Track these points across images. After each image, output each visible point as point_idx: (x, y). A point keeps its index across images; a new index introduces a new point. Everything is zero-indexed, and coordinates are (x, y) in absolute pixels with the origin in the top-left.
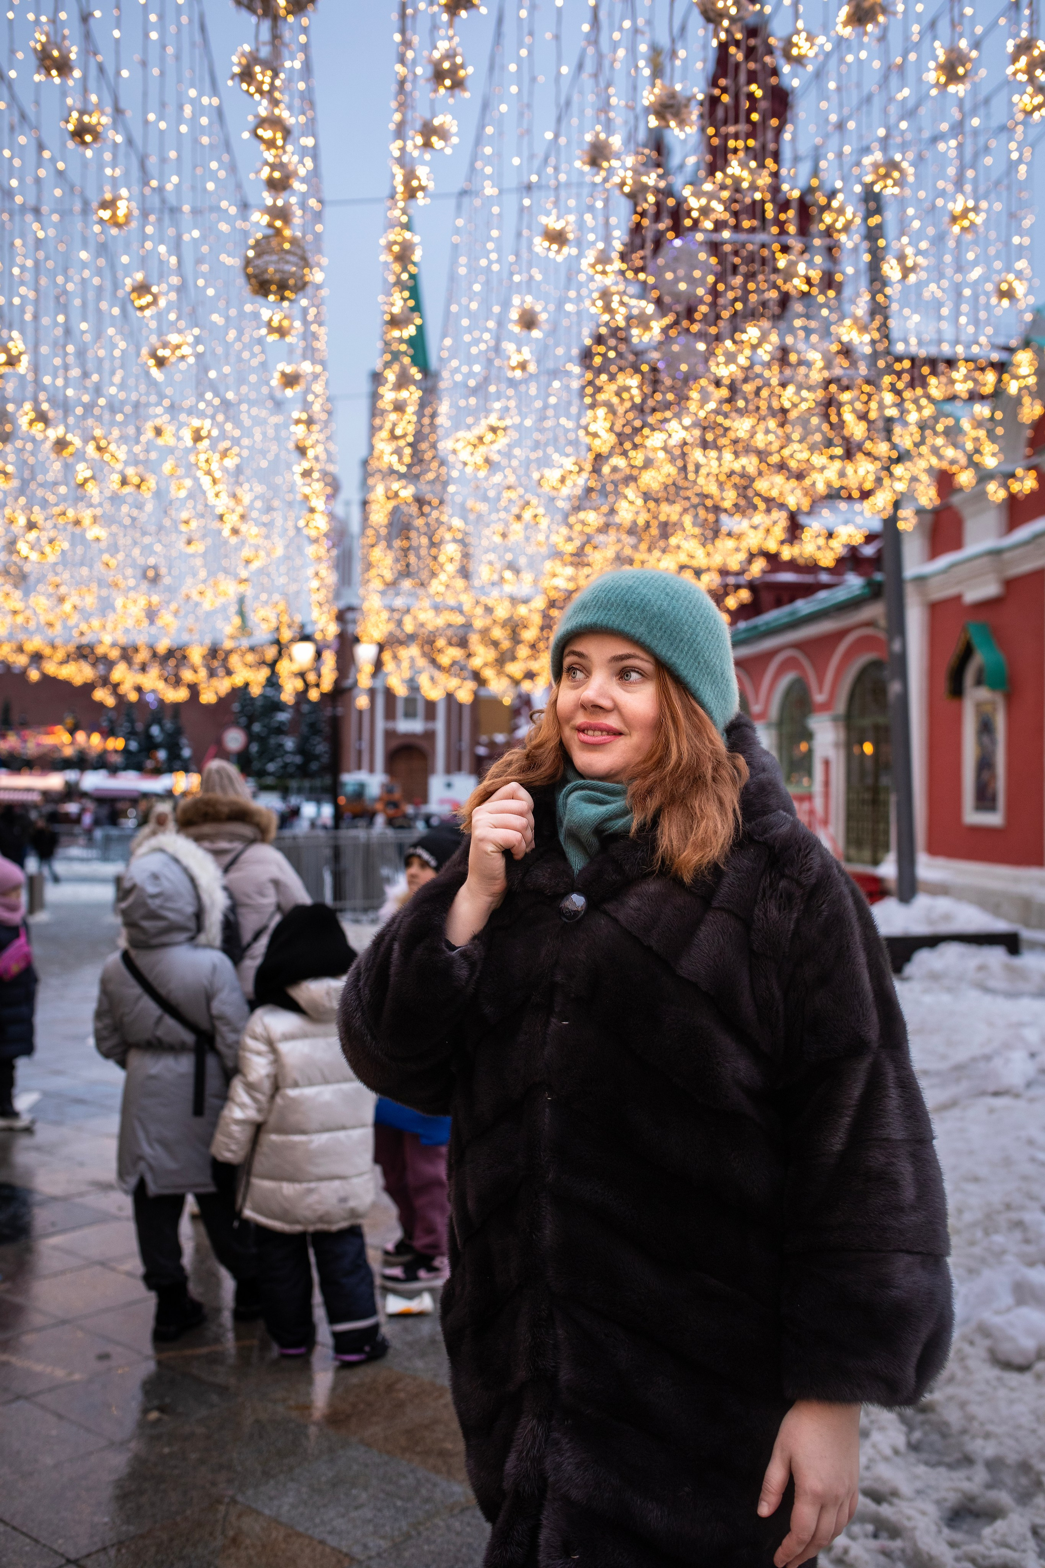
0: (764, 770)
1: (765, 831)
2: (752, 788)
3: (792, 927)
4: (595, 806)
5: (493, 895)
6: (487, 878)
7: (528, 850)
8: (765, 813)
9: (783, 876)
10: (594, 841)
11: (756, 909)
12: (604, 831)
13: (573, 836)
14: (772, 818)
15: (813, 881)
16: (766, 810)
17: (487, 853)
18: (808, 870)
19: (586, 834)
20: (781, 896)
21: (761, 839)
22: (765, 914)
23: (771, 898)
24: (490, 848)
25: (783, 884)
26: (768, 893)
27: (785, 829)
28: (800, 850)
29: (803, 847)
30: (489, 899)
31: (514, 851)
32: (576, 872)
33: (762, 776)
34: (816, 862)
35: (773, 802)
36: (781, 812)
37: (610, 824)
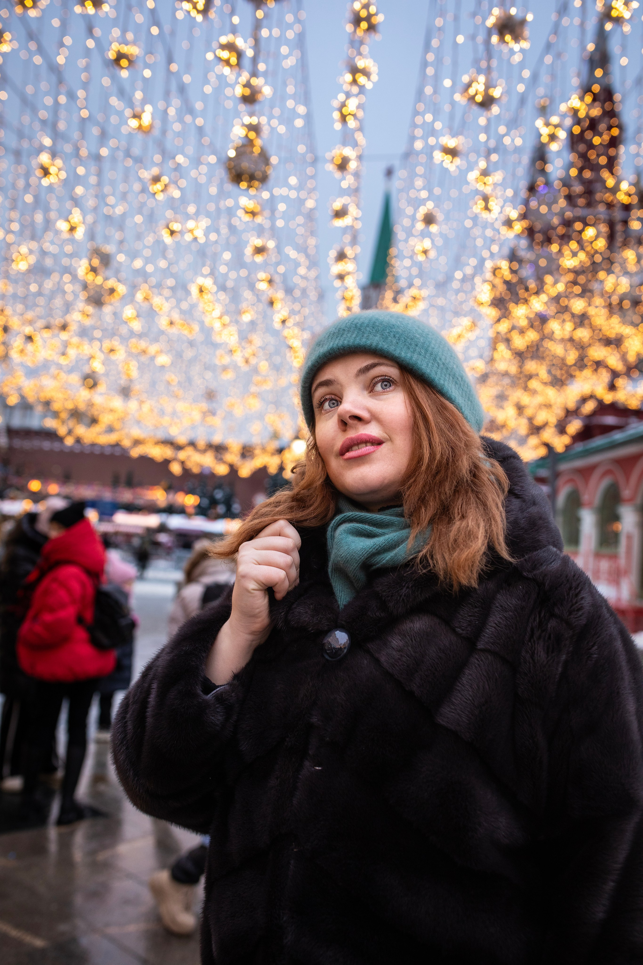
0: (534, 503)
1: (534, 567)
2: (523, 523)
3: (560, 669)
4: (363, 539)
5: (253, 633)
6: (248, 615)
7: (290, 589)
8: (535, 549)
9: (553, 615)
10: (362, 576)
11: (523, 653)
12: (372, 566)
13: (341, 571)
14: (541, 553)
15: (583, 621)
16: (536, 546)
17: (247, 591)
18: (579, 610)
19: (353, 569)
20: (549, 638)
21: (530, 576)
22: (532, 656)
23: (539, 638)
24: (252, 585)
25: (552, 624)
26: (537, 634)
27: (555, 565)
28: (570, 588)
29: (574, 584)
30: (250, 637)
31: (275, 589)
32: (341, 606)
33: (533, 510)
34: (587, 602)
35: (543, 537)
36: (551, 547)
37: (378, 558)
